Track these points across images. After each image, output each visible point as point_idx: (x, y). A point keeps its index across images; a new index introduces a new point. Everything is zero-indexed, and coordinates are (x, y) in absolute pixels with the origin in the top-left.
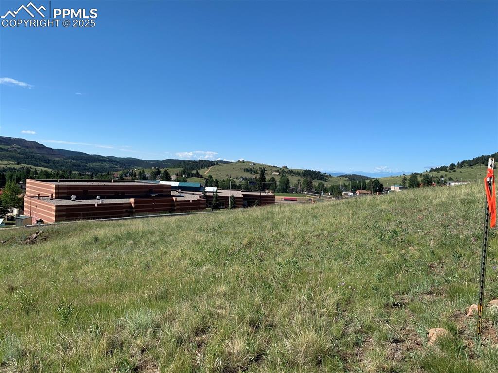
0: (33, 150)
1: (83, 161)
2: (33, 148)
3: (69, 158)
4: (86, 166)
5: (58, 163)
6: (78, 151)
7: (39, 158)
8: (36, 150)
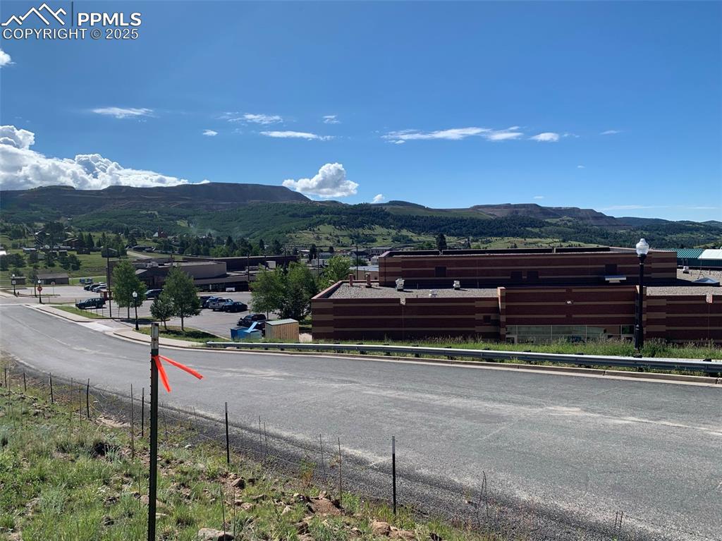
0: (588, 221)
1: (660, 233)
2: (588, 218)
3: (638, 229)
4: (664, 239)
5: (621, 237)
6: (654, 218)
7: (594, 232)
8: (592, 222)
